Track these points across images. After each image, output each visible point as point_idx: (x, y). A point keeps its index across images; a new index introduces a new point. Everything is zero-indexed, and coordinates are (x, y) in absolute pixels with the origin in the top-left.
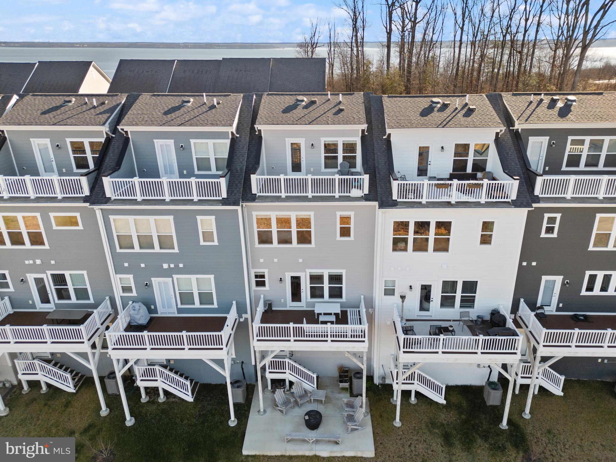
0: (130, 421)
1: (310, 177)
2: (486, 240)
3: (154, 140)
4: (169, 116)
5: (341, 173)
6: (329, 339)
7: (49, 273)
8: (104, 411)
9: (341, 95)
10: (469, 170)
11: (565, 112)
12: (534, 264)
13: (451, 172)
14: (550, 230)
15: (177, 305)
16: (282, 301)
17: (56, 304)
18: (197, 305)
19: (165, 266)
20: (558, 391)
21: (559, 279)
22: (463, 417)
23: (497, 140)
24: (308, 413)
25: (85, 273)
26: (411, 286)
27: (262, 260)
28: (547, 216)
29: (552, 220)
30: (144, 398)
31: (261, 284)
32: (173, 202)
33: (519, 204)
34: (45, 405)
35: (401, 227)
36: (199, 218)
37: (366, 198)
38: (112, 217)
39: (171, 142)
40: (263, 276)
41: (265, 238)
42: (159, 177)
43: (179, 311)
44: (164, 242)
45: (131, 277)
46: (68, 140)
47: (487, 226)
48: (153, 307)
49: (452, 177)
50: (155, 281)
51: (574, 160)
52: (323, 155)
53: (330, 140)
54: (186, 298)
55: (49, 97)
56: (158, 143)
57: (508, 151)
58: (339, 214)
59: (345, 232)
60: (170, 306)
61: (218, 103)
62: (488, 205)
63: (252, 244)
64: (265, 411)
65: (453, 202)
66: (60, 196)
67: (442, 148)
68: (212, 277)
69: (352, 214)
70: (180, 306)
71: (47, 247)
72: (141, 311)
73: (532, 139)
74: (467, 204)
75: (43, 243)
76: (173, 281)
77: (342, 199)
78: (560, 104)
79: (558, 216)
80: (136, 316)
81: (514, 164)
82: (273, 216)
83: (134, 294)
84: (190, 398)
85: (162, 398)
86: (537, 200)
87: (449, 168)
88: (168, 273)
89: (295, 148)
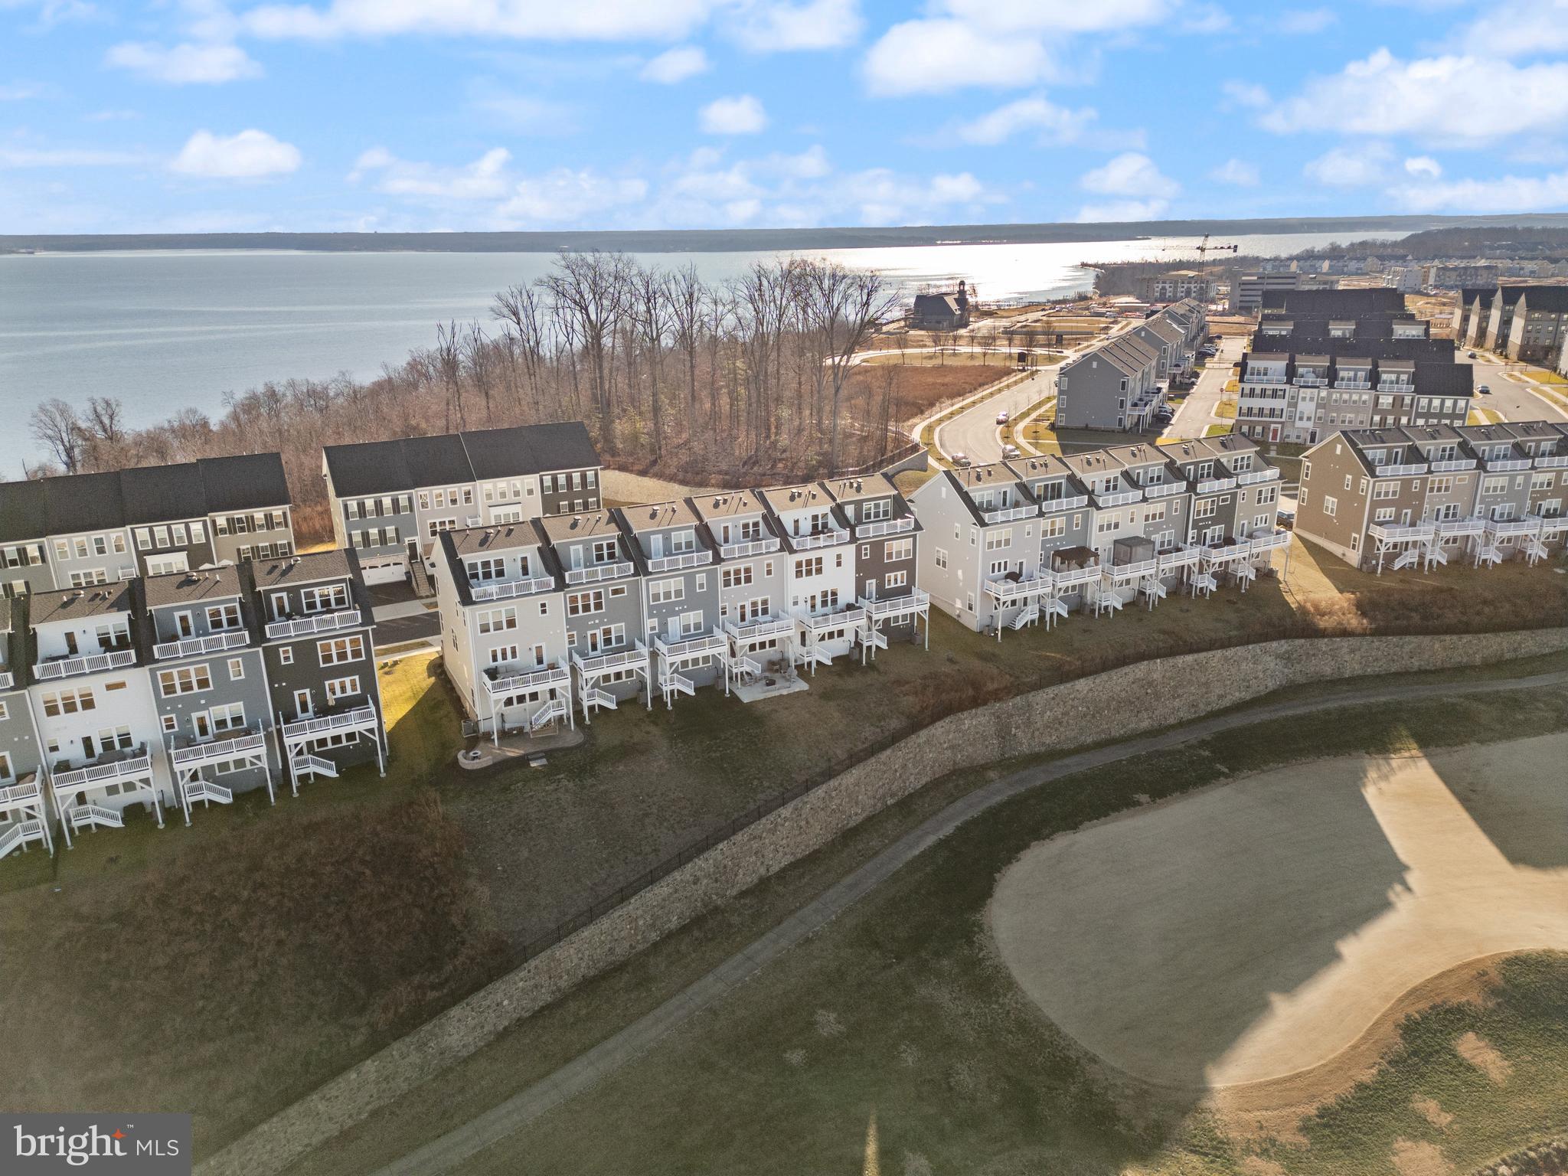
1: (736, 545)
2: (839, 564)
3: (651, 536)
5: (752, 541)
7: (602, 627)
10: (820, 528)
11: (859, 489)
12: (863, 574)
13: (813, 531)
14: (866, 554)
15: (680, 634)
16: (736, 622)
17: (601, 650)
18: (693, 631)
19: (677, 609)
20: (885, 648)
21: (874, 581)
22: (843, 668)
23: (832, 510)
25: (623, 624)
26: (806, 598)
27: (725, 598)
28: (864, 547)
29: (866, 549)
31: (724, 612)
32: (684, 569)
33: (851, 543)
35: (799, 565)
36: (697, 576)
37: (779, 551)
38: (650, 583)
39: (661, 536)
40: (725, 608)
41: (727, 584)
43: (683, 637)
44: (678, 593)
45: (656, 619)
46: (592, 544)
47: (839, 556)
49: (813, 533)
50: (669, 620)
51: (868, 516)
52: (742, 531)
53: (745, 521)
54: (686, 628)
56: (653, 537)
57: (838, 515)
58: (766, 562)
59: (769, 572)
60: (676, 636)
62: (838, 545)
63: (721, 588)
65: (819, 547)
66: (616, 576)
67: (804, 518)
68: (702, 611)
69: (772, 561)
70: (682, 634)
73: (846, 507)
74: (826, 547)
75: (602, 608)
76: (680, 617)
77: (768, 553)
78: (855, 485)
79: (868, 546)
81: (842, 522)
82: (731, 569)
83: (657, 630)
84: (693, 693)
85: (680, 694)
86: (858, 539)
87: (810, 529)
88: (677, 614)
89: (726, 528)
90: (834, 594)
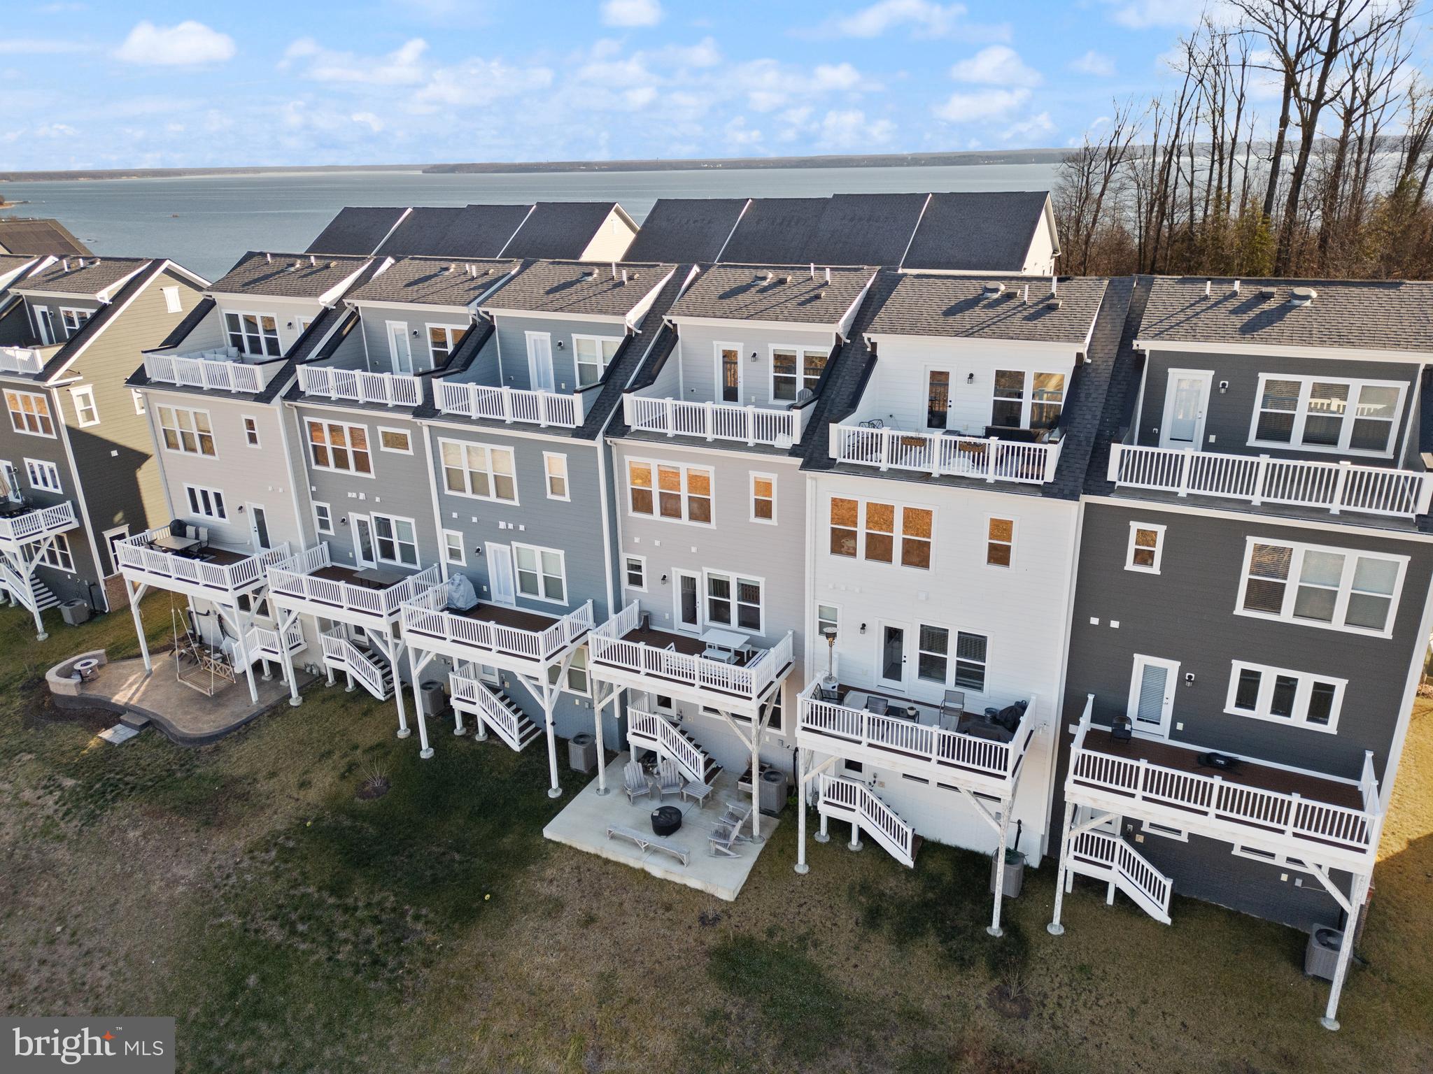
0: (426, 752)
1: (750, 411)
2: (999, 556)
3: (526, 332)
4: (551, 296)
6: (697, 682)
7: (374, 514)
8: (403, 732)
9: (828, 270)
12: (1115, 624)
13: (990, 424)
14: (1144, 557)
15: (516, 592)
16: (667, 616)
17: (378, 563)
18: (541, 597)
19: (502, 525)
20: (1159, 912)
21: (1171, 668)
22: (930, 895)
24: (662, 810)
25: (412, 521)
26: (864, 625)
27: (637, 540)
28: (1135, 526)
29: (1145, 537)
30: (459, 729)
31: (636, 580)
32: (516, 426)
33: (1056, 491)
34: (343, 706)
35: (843, 510)
36: (546, 454)
37: (794, 451)
38: (441, 440)
39: (547, 336)
40: (639, 568)
41: (642, 503)
42: (528, 388)
43: (520, 601)
44: (502, 485)
45: (460, 534)
46: (429, 325)
47: (1001, 528)
48: (485, 588)
49: (989, 433)
50: (491, 547)
51: (1276, 428)
52: (772, 374)
53: (785, 348)
54: (527, 581)
55: (428, 262)
56: (531, 336)
57: (1091, 391)
58: (753, 476)
59: (764, 509)
60: (507, 593)
61: (630, 278)
62: (1000, 486)
63: (624, 510)
64: (607, 791)
65: (935, 475)
66: (391, 403)
67: (971, 376)
68: (561, 553)
70: (520, 594)
71: (372, 476)
72: (462, 588)
73: (1175, 374)
74: (964, 481)
75: (368, 471)
76: (511, 550)
77: (760, 448)
78: (1268, 305)
79: (1161, 530)
80: (456, 595)
81: (1089, 417)
82: (654, 465)
83: (463, 563)
84: (516, 746)
85: (481, 735)
86: (1108, 489)
87: (986, 418)
88: (505, 538)
89: (729, 359)
90: (973, 645)
